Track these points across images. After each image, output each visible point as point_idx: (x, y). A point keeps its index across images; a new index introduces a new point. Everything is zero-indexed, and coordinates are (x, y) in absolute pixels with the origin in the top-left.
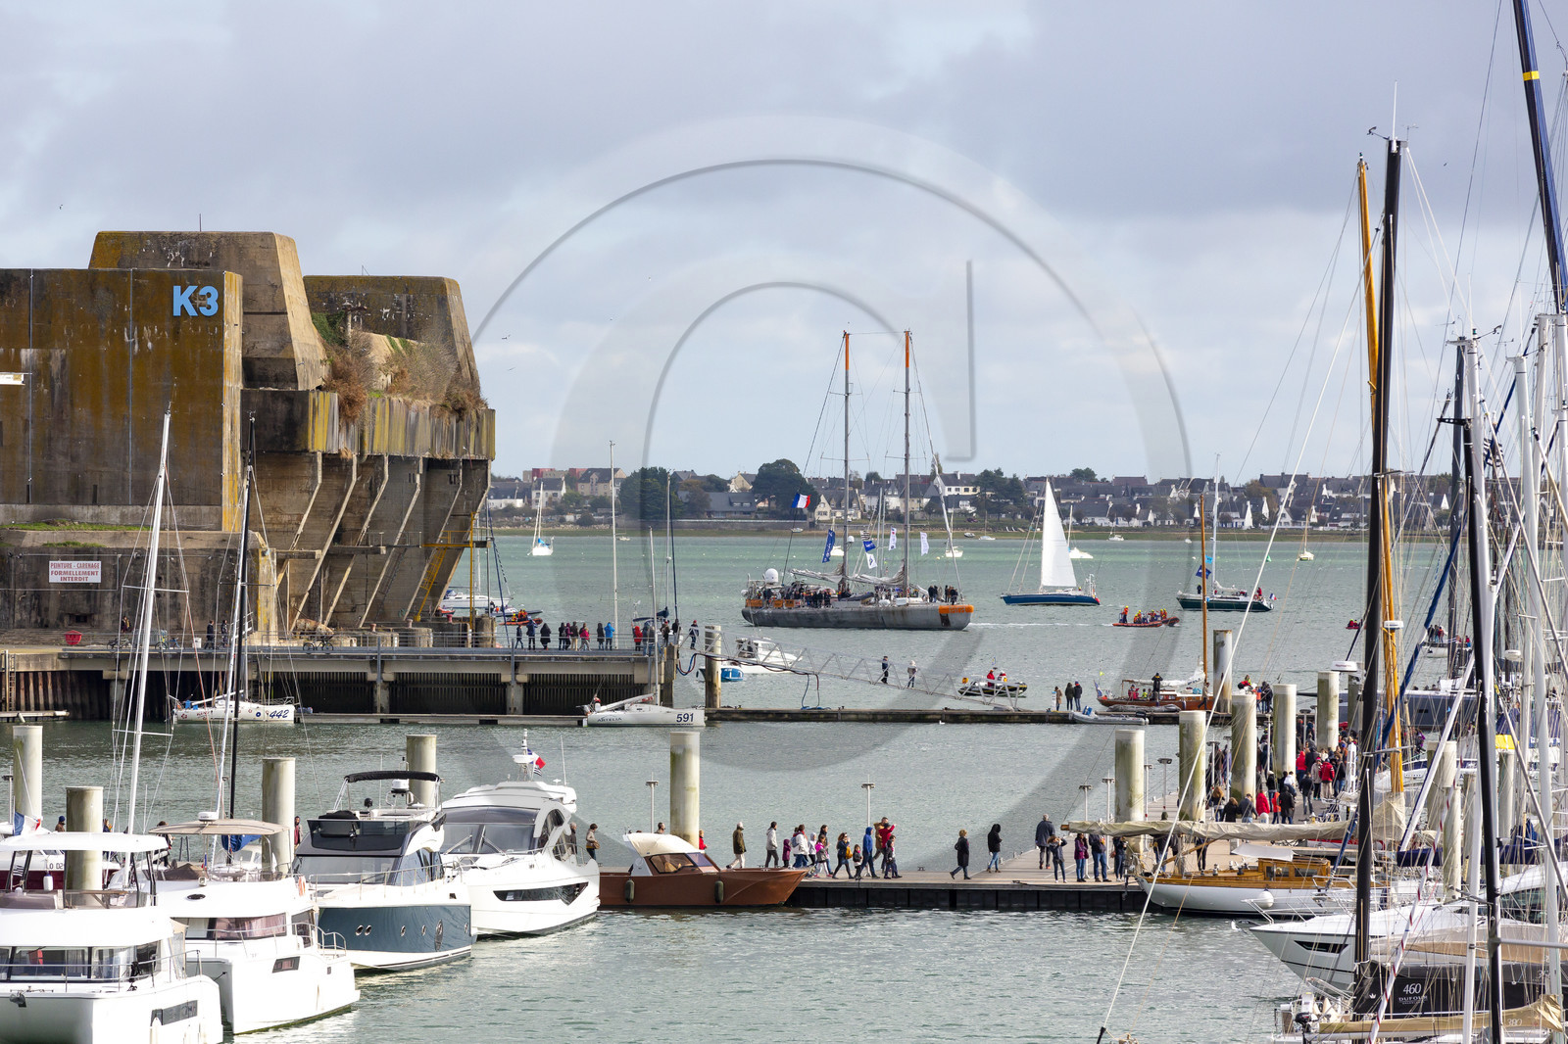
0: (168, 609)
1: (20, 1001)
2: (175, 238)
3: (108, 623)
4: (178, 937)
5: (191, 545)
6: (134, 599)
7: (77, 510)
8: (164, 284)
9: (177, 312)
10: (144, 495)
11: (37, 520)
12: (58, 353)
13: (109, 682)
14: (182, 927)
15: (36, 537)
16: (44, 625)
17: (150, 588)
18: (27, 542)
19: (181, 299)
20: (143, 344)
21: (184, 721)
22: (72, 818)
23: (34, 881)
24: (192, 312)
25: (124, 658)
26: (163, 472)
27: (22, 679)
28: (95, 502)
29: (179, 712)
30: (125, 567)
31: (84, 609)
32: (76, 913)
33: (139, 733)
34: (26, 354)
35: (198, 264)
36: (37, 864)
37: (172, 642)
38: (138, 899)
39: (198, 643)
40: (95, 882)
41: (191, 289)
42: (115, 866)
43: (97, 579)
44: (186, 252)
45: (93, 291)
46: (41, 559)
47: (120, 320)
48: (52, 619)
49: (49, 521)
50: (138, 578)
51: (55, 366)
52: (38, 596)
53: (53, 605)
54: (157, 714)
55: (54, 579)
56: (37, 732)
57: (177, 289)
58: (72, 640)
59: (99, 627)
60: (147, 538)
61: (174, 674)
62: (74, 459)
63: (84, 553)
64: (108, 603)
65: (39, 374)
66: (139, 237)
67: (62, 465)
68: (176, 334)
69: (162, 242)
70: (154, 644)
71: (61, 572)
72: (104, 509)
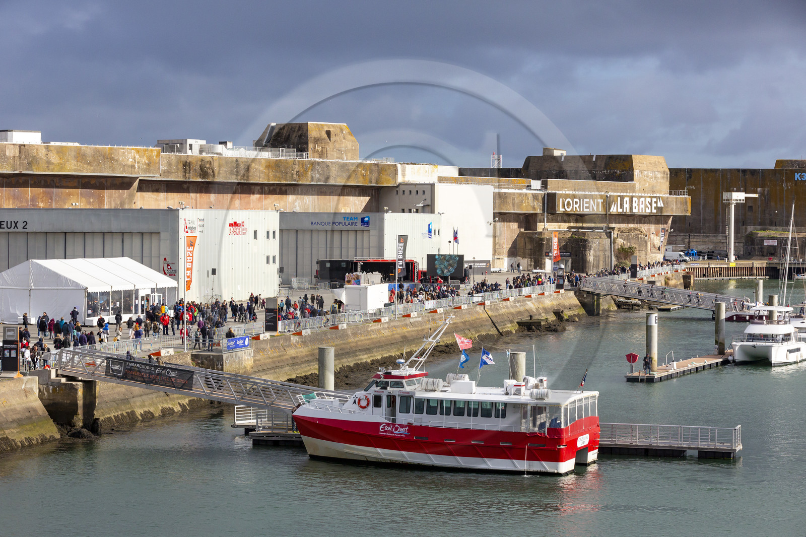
0: (794, 252)
1: (754, 346)
2: (796, 161)
3: (779, 255)
4: (795, 332)
5: (799, 236)
6: (785, 250)
7: (771, 227)
8: (793, 173)
9: (796, 179)
10: (788, 224)
11: (761, 230)
12: (767, 189)
13: (779, 270)
14: (797, 330)
15: (761, 234)
16: (763, 256)
17: (789, 247)
18: (759, 235)
19: (797, 176)
20: (787, 187)
21: (797, 279)
22: (770, 302)
23: (761, 318)
24: (800, 179)
25: (782, 264)
26: (792, 218)
27: (758, 268)
28: (776, 226)
29: (796, 277)
30: (783, 241)
31: (773, 252)
32: (770, 326)
33: (786, 282)
34: (759, 189)
35: (801, 168)
36: (761, 313)
37: (794, 260)
38: (786, 323)
39: (801, 260)
40: (776, 318)
41: (800, 174)
42: (781, 314)
43: (776, 244)
44: (799, 164)
45: (775, 174)
46: (762, 239)
47: (782, 181)
48: (765, 254)
49: (764, 230)
50: (786, 244)
51: (766, 193)
52: (761, 248)
53: (765, 251)
54: (790, 278)
55: (765, 244)
56: (761, 282)
57: (796, 174)
58: (770, 259)
59: (776, 256)
60: (788, 234)
61: (794, 268)
62: (771, 215)
63: (773, 238)
64: (779, 250)
65: (762, 194)
66: (787, 161)
67: (768, 217)
68: (796, 185)
69: (792, 162)
70: (790, 260)
71: (767, 243)
72: (778, 227)
